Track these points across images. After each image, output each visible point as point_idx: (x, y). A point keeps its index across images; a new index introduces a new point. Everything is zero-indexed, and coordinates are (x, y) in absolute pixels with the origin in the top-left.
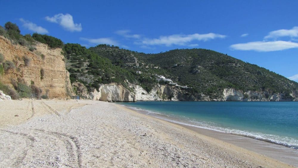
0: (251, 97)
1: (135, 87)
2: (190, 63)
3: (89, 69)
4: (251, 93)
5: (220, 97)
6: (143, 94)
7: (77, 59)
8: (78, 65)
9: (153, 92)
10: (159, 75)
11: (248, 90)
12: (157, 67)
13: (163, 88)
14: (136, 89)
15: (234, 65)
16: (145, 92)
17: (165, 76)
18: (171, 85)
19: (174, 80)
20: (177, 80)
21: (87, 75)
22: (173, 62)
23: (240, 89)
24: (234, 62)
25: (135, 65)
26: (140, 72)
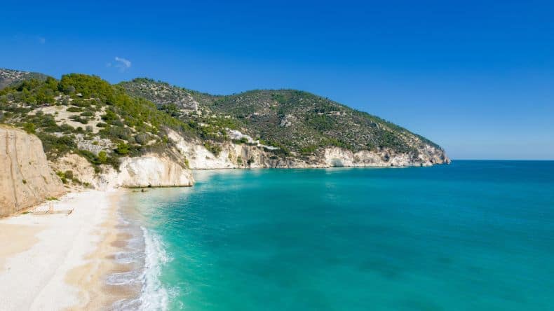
0: (364, 161)
1: (195, 149)
2: (275, 110)
3: (104, 126)
4: (364, 155)
5: (321, 162)
6: (207, 158)
7: (83, 106)
8: (82, 117)
9: (224, 155)
10: (232, 129)
11: (359, 150)
12: (229, 117)
13: (238, 149)
14: (197, 152)
15: (338, 113)
16: (211, 155)
17: (240, 130)
18: (250, 144)
19: (253, 136)
20: (258, 136)
21: (97, 138)
22: (252, 109)
23: (349, 148)
24: (339, 110)
25: (195, 113)
26: (202, 125)
